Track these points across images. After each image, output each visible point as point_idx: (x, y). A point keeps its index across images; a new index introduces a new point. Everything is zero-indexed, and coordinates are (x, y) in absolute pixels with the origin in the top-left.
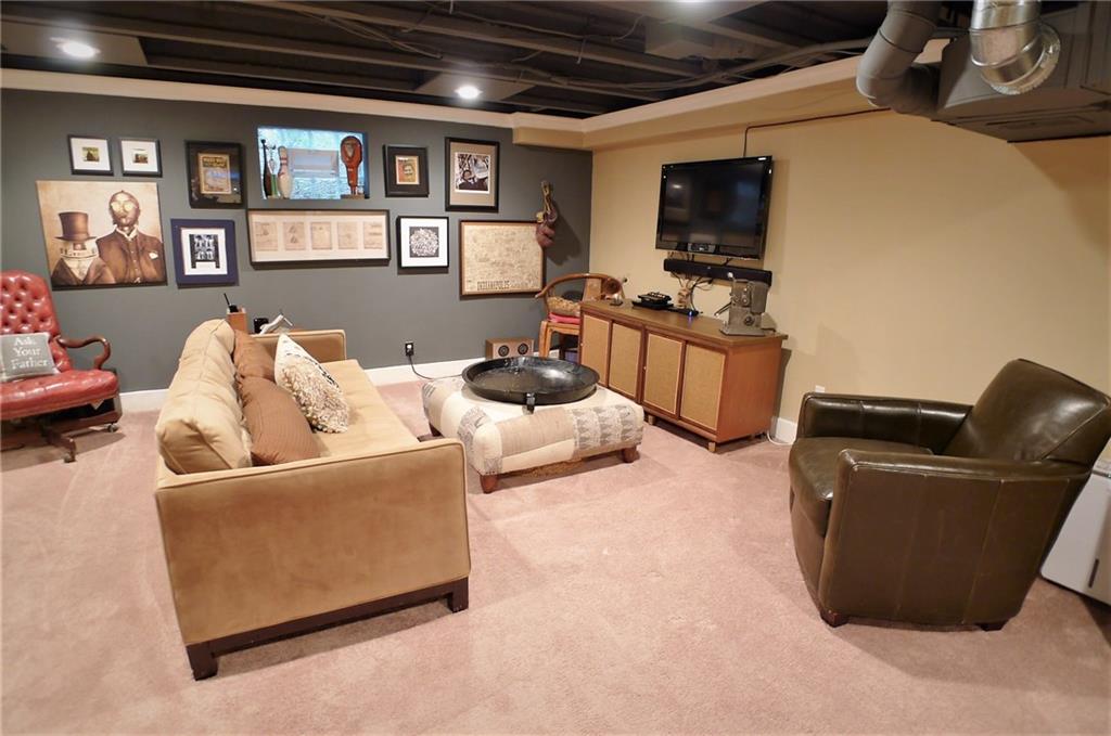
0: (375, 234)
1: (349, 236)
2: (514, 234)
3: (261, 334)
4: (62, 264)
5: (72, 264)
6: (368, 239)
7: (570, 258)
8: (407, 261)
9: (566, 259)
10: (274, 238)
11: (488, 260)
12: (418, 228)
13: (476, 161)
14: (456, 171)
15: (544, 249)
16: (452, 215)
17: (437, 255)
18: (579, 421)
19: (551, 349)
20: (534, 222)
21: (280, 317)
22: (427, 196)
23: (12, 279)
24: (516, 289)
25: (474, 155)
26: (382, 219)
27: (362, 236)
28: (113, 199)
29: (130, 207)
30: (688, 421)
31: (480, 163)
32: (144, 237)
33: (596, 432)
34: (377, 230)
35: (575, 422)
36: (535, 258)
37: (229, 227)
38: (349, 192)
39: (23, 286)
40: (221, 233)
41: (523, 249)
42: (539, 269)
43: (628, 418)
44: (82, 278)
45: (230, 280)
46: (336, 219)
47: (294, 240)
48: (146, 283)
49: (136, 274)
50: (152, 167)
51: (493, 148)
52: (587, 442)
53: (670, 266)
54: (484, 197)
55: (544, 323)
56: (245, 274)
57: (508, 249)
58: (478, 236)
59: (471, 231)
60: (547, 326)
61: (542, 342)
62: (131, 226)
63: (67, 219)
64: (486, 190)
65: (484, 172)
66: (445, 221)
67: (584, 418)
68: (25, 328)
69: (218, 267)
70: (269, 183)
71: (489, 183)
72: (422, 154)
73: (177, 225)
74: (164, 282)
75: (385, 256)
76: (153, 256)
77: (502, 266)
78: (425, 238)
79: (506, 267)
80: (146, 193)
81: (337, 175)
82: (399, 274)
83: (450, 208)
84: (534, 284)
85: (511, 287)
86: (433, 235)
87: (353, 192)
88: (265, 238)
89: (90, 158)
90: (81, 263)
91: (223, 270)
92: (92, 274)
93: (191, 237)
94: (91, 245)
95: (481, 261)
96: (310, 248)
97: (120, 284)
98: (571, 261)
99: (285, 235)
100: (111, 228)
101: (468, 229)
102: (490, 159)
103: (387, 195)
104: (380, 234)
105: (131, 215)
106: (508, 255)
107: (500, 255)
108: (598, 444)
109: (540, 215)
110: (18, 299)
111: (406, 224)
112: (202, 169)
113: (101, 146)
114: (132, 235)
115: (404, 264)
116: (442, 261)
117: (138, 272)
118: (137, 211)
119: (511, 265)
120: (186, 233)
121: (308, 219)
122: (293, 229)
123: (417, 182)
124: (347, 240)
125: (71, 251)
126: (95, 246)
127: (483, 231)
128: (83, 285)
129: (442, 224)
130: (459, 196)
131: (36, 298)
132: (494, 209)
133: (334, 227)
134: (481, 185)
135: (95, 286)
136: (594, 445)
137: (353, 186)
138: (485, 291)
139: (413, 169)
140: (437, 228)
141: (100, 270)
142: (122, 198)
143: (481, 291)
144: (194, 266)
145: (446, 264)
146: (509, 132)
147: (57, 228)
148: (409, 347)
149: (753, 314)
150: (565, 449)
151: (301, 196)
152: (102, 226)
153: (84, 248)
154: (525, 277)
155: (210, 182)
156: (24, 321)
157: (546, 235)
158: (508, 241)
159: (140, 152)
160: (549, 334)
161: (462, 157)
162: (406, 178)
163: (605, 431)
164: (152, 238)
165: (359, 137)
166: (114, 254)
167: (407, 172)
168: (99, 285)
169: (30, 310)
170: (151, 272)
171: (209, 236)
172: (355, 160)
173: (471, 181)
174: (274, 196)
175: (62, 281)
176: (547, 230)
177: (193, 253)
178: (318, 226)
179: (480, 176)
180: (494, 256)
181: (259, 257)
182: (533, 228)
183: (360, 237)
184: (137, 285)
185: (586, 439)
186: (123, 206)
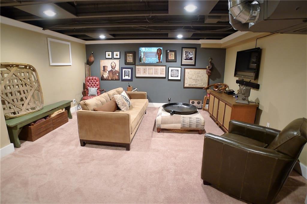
0: (163, 71)
1: (157, 71)
2: (200, 72)
3: (132, 92)
4: (103, 75)
5: (104, 76)
6: (161, 72)
7: (217, 79)
8: (170, 78)
9: (216, 79)
10: (141, 72)
11: (192, 78)
12: (173, 70)
13: (190, 53)
14: (184, 56)
15: (209, 76)
16: (182, 67)
17: (178, 76)
18: (183, 120)
19: (206, 104)
20: (206, 69)
21: (136, 89)
22: (176, 62)
23: (91, 78)
24: (200, 87)
25: (189, 51)
26: (164, 68)
27: (160, 72)
28: (112, 63)
29: (114, 65)
30: (224, 127)
31: (191, 53)
32: (116, 71)
33: (188, 124)
34: (163, 70)
35: (182, 120)
36: (206, 78)
37: (132, 69)
38: (158, 61)
39: (95, 79)
40: (130, 70)
41: (203, 76)
42: (207, 81)
43: (199, 121)
44: (105, 78)
45: (131, 80)
46: (153, 67)
47: (144, 72)
48: (116, 80)
49: (114, 78)
50: (118, 57)
51: (195, 49)
52: (185, 125)
53: (237, 82)
54: (192, 62)
55: (205, 96)
56: (134, 79)
57: (198, 76)
58: (189, 72)
59: (187, 71)
60: (206, 97)
61: (204, 101)
62: (114, 68)
63: (104, 67)
64: (192, 60)
65: (192, 55)
66: (180, 68)
67: (185, 119)
68: (94, 87)
69: (129, 77)
70: (140, 60)
71: (193, 59)
72: (175, 52)
73: (122, 68)
74: (119, 80)
75: (165, 76)
76: (117, 74)
77: (196, 80)
78: (175, 72)
79: (197, 80)
80: (117, 62)
81: (156, 57)
82: (168, 81)
83: (182, 65)
84: (206, 86)
85: (198, 86)
86: (177, 72)
87: (159, 61)
88: (139, 71)
89: (109, 55)
90: (106, 75)
91: (130, 78)
92: (107, 78)
93: (125, 71)
94: (107, 72)
95: (190, 79)
96: (148, 74)
97: (112, 80)
98: (217, 80)
99: (143, 71)
100: (111, 69)
101: (186, 70)
102: (194, 52)
103: (166, 62)
104: (164, 71)
105: (114, 66)
106: (198, 77)
107: (195, 77)
108: (188, 127)
109: (207, 67)
110: (94, 82)
111: (170, 69)
112: (128, 57)
113: (110, 53)
114: (114, 70)
115: (169, 79)
116: (179, 78)
117: (115, 77)
118: (115, 66)
119: (199, 80)
120: (124, 70)
121: (147, 67)
122: (144, 70)
123: (174, 59)
124: (156, 72)
125: (104, 73)
126: (108, 72)
127: (191, 71)
128: (106, 80)
129: (180, 69)
130: (185, 62)
131: (97, 81)
132: (195, 65)
133: (153, 69)
134: (191, 59)
135: (107, 80)
136: (187, 126)
137: (159, 60)
138: (190, 86)
139: (173, 55)
140: (178, 70)
141: (108, 77)
142: (113, 63)
143: (189, 86)
144: (125, 77)
145: (180, 79)
146: (200, 45)
147: (102, 69)
148: (169, 99)
149: (245, 97)
150: (179, 126)
151: (149, 62)
152: (109, 69)
153: (106, 73)
154: (202, 83)
155: (129, 59)
156: (94, 86)
157: (208, 72)
158: (198, 74)
159: (117, 54)
160: (206, 99)
161: (186, 52)
162: (171, 58)
163: (190, 124)
164: (118, 71)
165: (161, 48)
166: (111, 74)
167: (171, 57)
168: (108, 80)
169: (96, 84)
170: (117, 78)
171: (128, 71)
172: (160, 54)
173: (188, 58)
174: (141, 62)
175: (102, 79)
176: (209, 71)
177: (125, 74)
178: (150, 69)
179: (191, 57)
180: (194, 77)
181: (137, 75)
182: (205, 71)
183: (159, 72)
184: (114, 80)
185: (184, 124)
186: (113, 64)
